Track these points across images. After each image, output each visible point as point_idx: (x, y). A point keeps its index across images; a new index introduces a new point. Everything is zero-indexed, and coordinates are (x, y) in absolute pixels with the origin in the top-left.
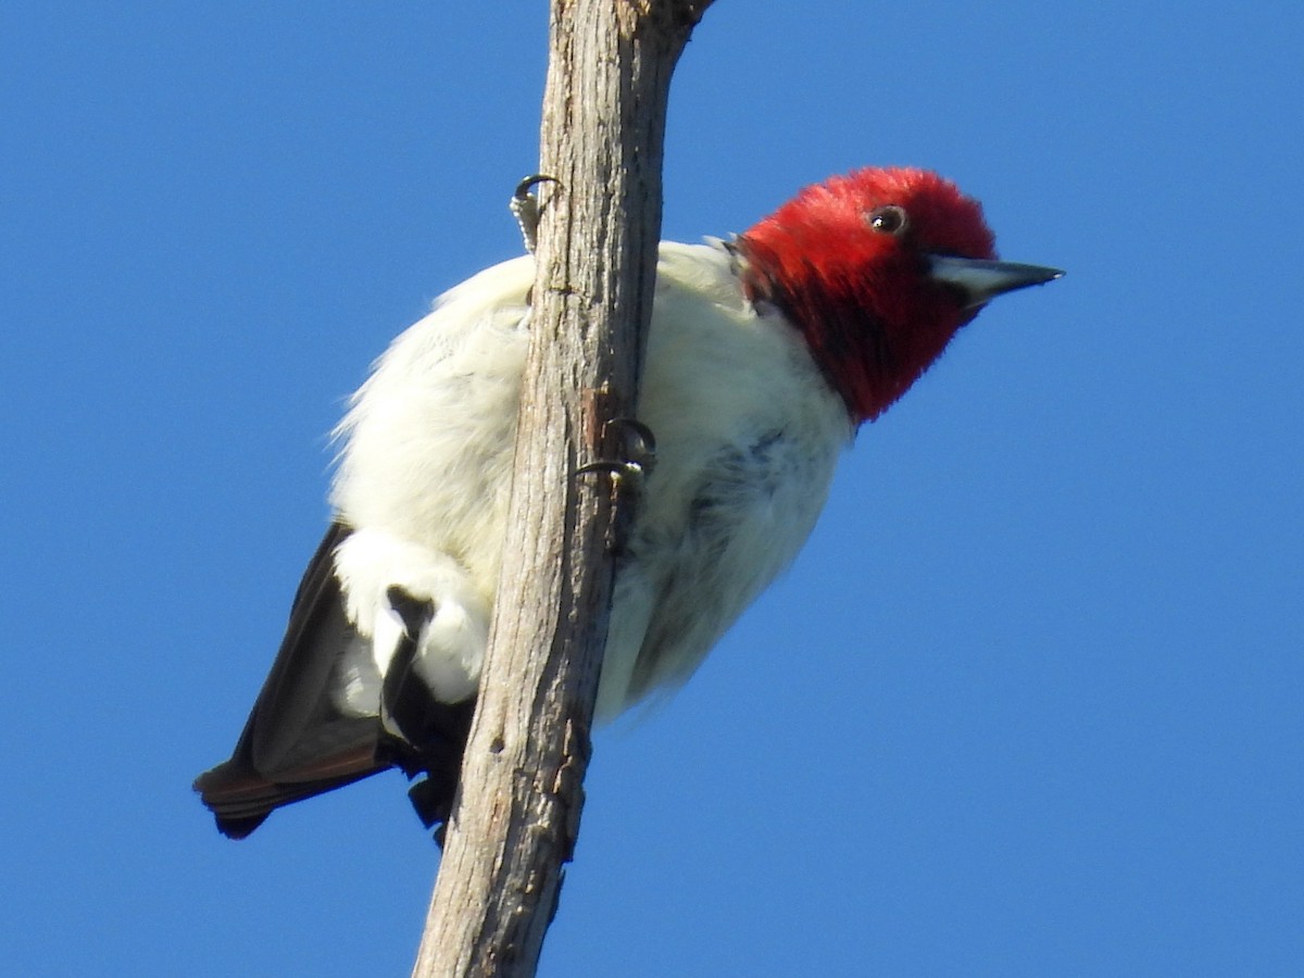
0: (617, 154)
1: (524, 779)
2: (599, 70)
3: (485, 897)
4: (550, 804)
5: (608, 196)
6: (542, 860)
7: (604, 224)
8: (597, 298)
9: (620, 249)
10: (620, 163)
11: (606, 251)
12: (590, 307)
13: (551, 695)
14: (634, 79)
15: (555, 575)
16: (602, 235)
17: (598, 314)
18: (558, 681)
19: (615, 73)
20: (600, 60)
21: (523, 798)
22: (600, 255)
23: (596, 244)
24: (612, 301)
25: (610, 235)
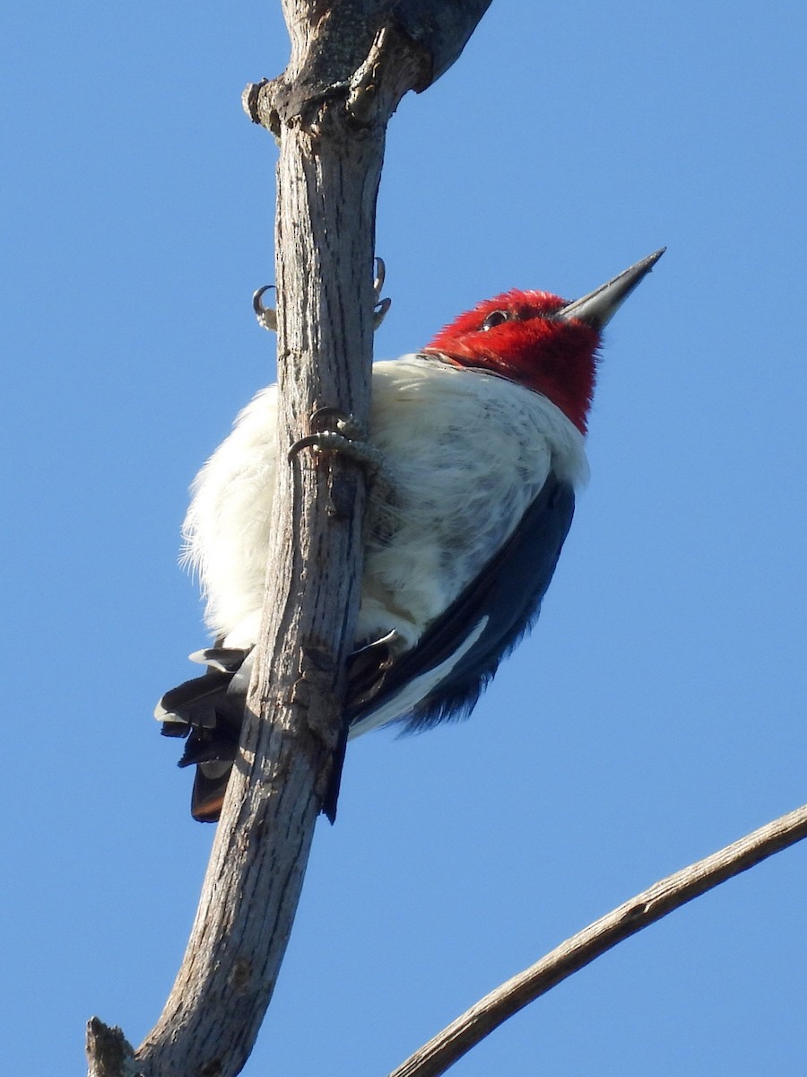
0: (310, 241)
1: (269, 703)
2: (292, 190)
3: (240, 797)
4: (290, 712)
5: (307, 273)
6: (286, 752)
7: (306, 294)
8: (305, 347)
9: (318, 306)
10: (312, 246)
11: (308, 313)
12: (301, 356)
13: (288, 636)
14: (318, 184)
15: (287, 554)
16: (305, 301)
17: (307, 358)
18: (293, 624)
19: (303, 186)
20: (292, 183)
21: (269, 717)
22: (305, 316)
23: (300, 311)
24: (315, 345)
25: (310, 299)
